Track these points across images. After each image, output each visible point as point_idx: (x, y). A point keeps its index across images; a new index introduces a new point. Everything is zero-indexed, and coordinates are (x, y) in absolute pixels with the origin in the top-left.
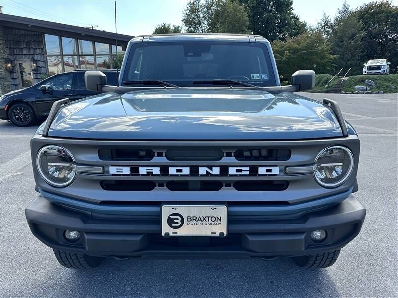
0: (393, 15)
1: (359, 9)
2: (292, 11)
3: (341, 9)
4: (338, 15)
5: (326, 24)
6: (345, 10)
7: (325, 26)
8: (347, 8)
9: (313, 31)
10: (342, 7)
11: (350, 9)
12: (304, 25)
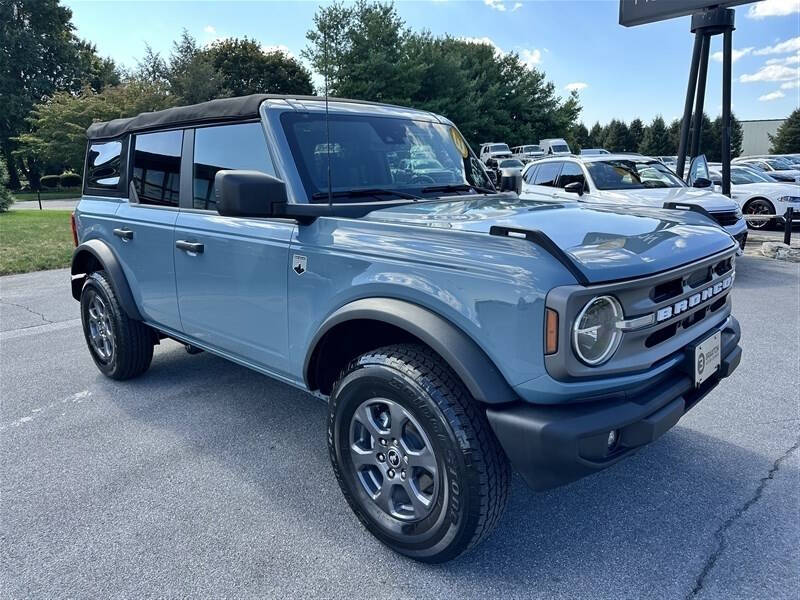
0: (268, 66)
1: (210, 47)
2: (73, 32)
3: (180, 44)
4: (179, 55)
5: (156, 68)
6: (188, 47)
7: (154, 72)
8: (191, 42)
9: (132, 79)
10: (182, 39)
11: (197, 47)
12: (109, 66)
